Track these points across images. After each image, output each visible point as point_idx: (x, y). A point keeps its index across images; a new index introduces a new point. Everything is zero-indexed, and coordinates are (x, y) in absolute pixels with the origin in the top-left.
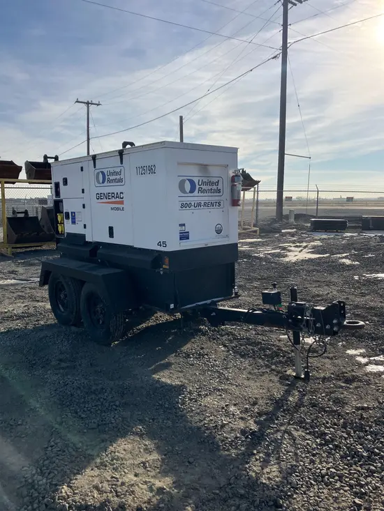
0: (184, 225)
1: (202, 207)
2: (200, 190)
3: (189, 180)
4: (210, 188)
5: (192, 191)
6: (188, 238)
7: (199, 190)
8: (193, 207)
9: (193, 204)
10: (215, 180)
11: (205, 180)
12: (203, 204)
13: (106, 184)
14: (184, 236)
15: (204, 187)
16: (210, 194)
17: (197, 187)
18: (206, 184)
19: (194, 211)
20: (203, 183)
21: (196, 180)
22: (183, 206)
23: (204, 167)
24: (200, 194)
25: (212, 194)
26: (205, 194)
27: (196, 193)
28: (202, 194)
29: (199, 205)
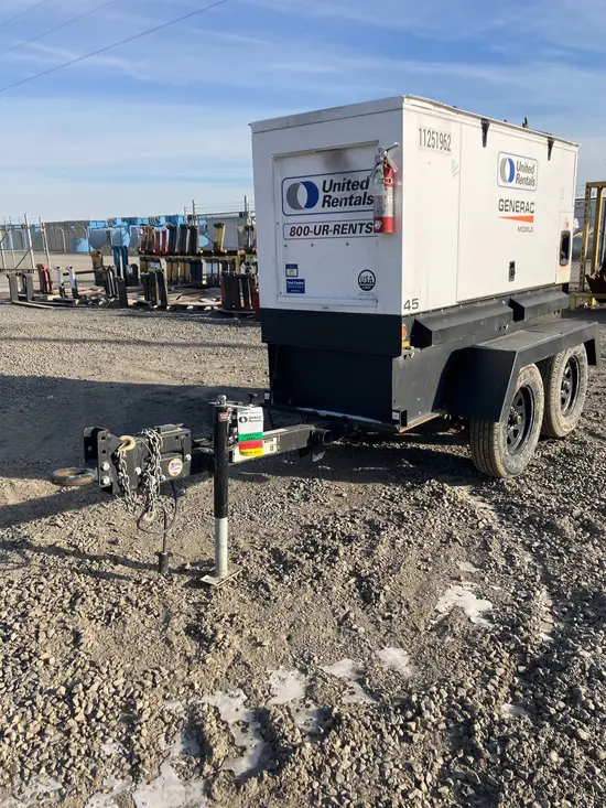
0: (295, 266)
1: (331, 234)
2: (328, 202)
3: (303, 183)
4: (347, 194)
5: (311, 202)
6: (302, 291)
7: (324, 201)
8: (311, 235)
9: (312, 229)
10: (362, 177)
11: (338, 179)
12: (331, 228)
13: (513, 184)
14: (296, 287)
15: (335, 194)
16: (348, 208)
17: (321, 195)
18: (341, 187)
19: (316, 242)
20: (333, 186)
21: (318, 183)
22: (294, 232)
23: (335, 155)
24: (326, 209)
25: (353, 208)
26: (338, 209)
27: (318, 207)
28: (331, 209)
29: (325, 229)
